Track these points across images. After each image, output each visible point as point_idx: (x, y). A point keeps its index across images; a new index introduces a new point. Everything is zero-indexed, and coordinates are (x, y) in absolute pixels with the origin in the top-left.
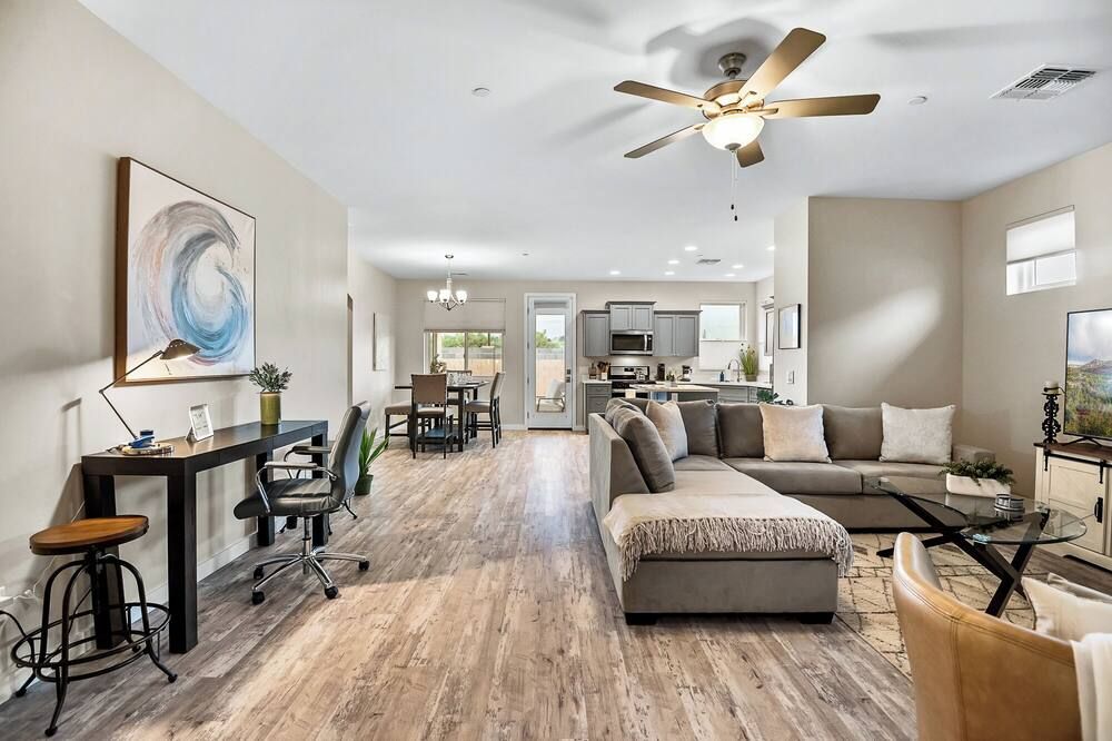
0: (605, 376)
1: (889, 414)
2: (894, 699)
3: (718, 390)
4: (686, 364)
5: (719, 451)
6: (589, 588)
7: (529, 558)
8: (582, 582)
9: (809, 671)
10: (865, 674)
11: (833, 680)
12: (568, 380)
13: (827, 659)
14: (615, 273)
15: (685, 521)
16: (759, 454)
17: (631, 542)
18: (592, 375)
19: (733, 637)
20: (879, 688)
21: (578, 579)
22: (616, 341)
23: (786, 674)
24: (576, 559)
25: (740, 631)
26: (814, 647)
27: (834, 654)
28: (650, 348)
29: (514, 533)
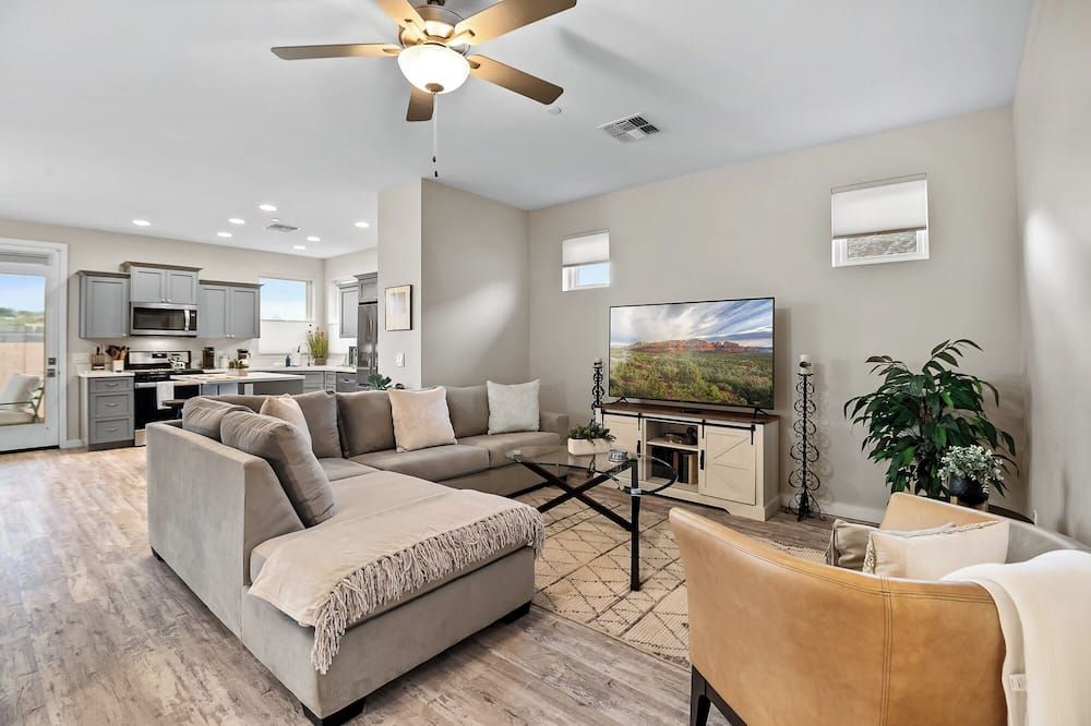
0: (119, 365)
1: (494, 391)
2: (624, 667)
3: (303, 377)
4: (243, 348)
5: (343, 450)
6: (227, 703)
7: (79, 698)
8: (210, 697)
9: (550, 679)
10: (588, 653)
11: (575, 677)
12: (51, 374)
13: (553, 654)
14: (142, 223)
15: (398, 555)
16: (391, 446)
17: (333, 613)
18: (96, 365)
19: (459, 679)
20: (610, 663)
21: (199, 694)
22: (140, 316)
23: (536, 695)
24: (176, 660)
25: (459, 665)
26: (534, 648)
27: (553, 646)
28: (193, 326)
29: (20, 658)
